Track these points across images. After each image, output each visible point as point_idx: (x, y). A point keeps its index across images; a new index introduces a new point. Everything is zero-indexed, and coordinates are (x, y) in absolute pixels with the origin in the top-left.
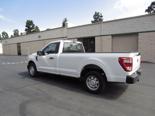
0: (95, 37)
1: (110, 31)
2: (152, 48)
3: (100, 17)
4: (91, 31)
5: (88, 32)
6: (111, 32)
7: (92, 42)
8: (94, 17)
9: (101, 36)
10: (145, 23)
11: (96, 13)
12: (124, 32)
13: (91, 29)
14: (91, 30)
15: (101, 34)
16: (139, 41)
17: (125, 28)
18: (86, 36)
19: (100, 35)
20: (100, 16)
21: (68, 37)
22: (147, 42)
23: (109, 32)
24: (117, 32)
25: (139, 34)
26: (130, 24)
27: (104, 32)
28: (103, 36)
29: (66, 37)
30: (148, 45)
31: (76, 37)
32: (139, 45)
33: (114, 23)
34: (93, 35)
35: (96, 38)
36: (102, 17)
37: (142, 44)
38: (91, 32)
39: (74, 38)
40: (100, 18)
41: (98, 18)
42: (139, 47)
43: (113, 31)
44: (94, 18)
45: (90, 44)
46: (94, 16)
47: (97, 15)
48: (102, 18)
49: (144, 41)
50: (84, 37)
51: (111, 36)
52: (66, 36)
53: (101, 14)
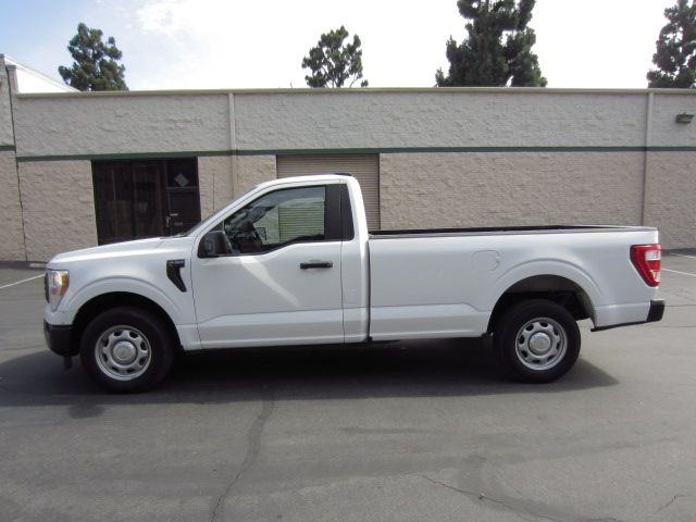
0: (199, 159)
1: (271, 134)
2: (425, 207)
3: (109, 55)
4: (172, 126)
5: (153, 128)
6: (272, 137)
7: (181, 180)
8: (71, 49)
9: (229, 153)
10: (398, 119)
11: (85, 34)
12: (328, 146)
13: (176, 118)
14: (175, 122)
15: (230, 145)
16: (382, 183)
17: (331, 127)
18: (146, 151)
19: (223, 147)
20: (105, 49)
21: (19, 144)
22: (408, 186)
23: (265, 138)
24: (301, 141)
25: (381, 154)
26: (348, 115)
27: (242, 137)
28: (238, 153)
29: (13, 148)
30: (411, 197)
31: (82, 152)
32: (382, 196)
33: (285, 100)
34: (185, 146)
35: (201, 161)
36: (115, 54)
37: (392, 194)
38: (171, 129)
39: (68, 154)
40: (107, 58)
41: (95, 57)
42: (382, 204)
43: (281, 137)
44: (76, 55)
45: (168, 188)
46: (74, 43)
47: (90, 44)
48: (119, 63)
49: (397, 183)
50: (134, 152)
51: (274, 157)
52: (10, 142)
53: (112, 41)
